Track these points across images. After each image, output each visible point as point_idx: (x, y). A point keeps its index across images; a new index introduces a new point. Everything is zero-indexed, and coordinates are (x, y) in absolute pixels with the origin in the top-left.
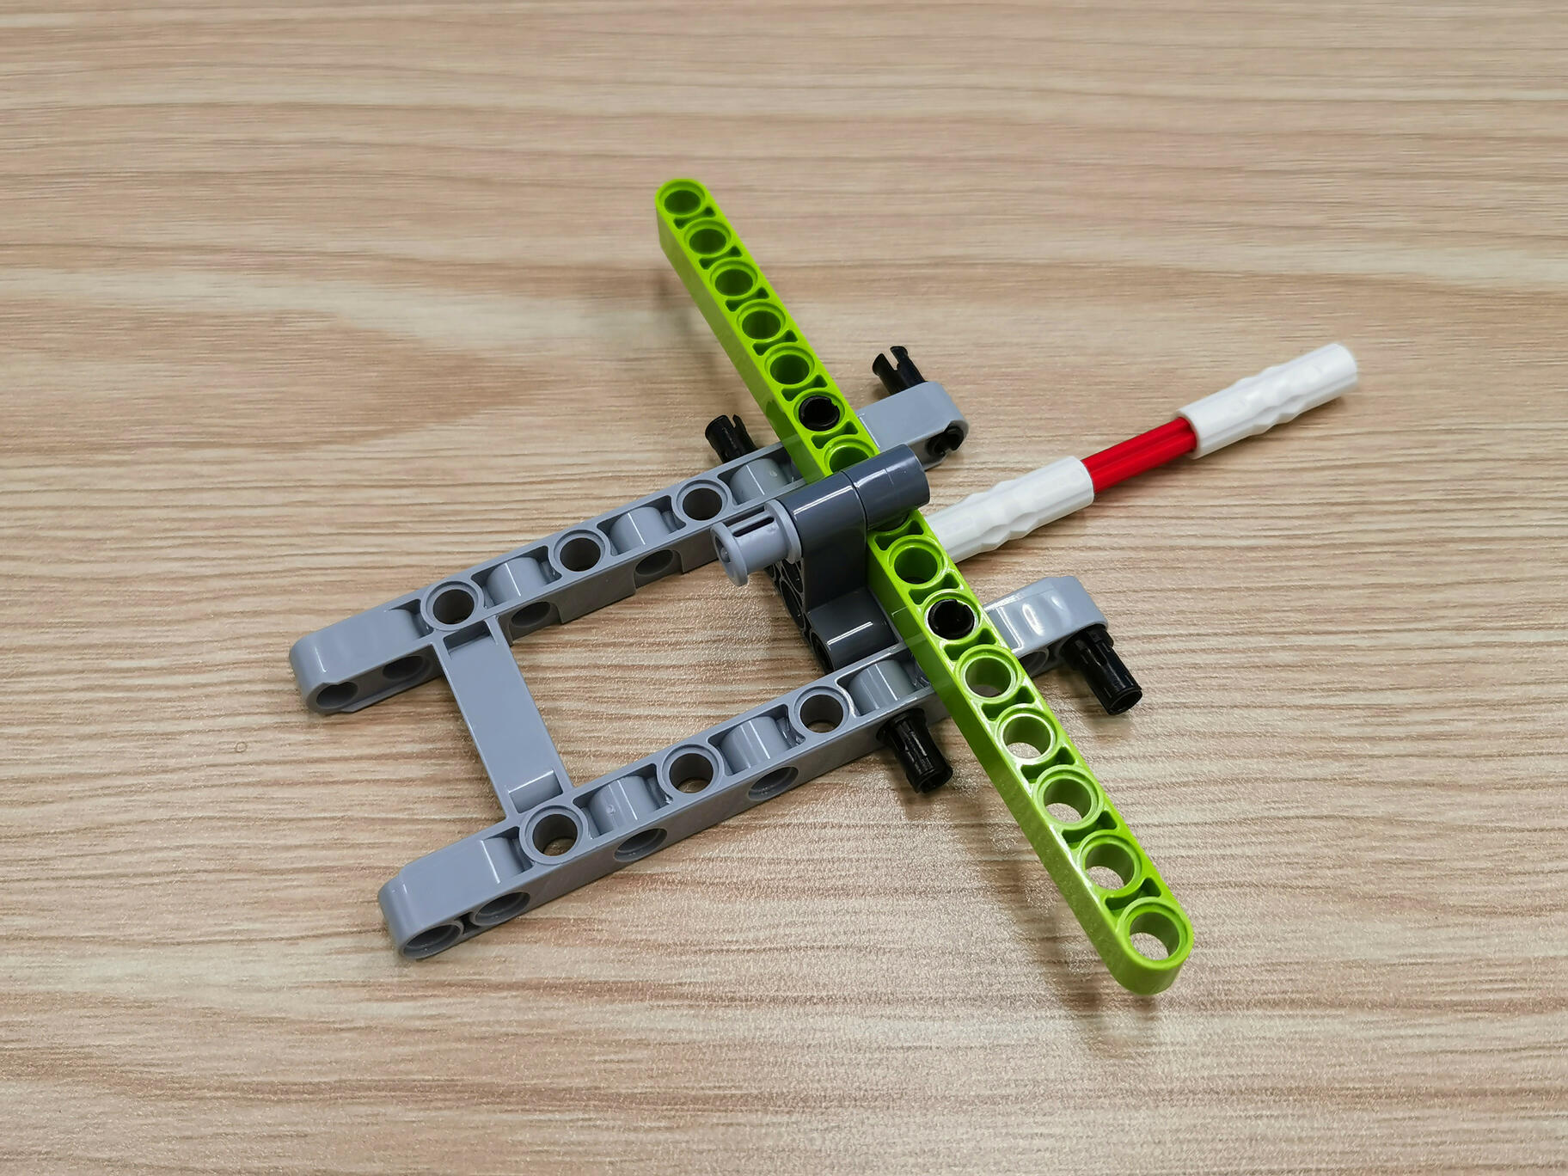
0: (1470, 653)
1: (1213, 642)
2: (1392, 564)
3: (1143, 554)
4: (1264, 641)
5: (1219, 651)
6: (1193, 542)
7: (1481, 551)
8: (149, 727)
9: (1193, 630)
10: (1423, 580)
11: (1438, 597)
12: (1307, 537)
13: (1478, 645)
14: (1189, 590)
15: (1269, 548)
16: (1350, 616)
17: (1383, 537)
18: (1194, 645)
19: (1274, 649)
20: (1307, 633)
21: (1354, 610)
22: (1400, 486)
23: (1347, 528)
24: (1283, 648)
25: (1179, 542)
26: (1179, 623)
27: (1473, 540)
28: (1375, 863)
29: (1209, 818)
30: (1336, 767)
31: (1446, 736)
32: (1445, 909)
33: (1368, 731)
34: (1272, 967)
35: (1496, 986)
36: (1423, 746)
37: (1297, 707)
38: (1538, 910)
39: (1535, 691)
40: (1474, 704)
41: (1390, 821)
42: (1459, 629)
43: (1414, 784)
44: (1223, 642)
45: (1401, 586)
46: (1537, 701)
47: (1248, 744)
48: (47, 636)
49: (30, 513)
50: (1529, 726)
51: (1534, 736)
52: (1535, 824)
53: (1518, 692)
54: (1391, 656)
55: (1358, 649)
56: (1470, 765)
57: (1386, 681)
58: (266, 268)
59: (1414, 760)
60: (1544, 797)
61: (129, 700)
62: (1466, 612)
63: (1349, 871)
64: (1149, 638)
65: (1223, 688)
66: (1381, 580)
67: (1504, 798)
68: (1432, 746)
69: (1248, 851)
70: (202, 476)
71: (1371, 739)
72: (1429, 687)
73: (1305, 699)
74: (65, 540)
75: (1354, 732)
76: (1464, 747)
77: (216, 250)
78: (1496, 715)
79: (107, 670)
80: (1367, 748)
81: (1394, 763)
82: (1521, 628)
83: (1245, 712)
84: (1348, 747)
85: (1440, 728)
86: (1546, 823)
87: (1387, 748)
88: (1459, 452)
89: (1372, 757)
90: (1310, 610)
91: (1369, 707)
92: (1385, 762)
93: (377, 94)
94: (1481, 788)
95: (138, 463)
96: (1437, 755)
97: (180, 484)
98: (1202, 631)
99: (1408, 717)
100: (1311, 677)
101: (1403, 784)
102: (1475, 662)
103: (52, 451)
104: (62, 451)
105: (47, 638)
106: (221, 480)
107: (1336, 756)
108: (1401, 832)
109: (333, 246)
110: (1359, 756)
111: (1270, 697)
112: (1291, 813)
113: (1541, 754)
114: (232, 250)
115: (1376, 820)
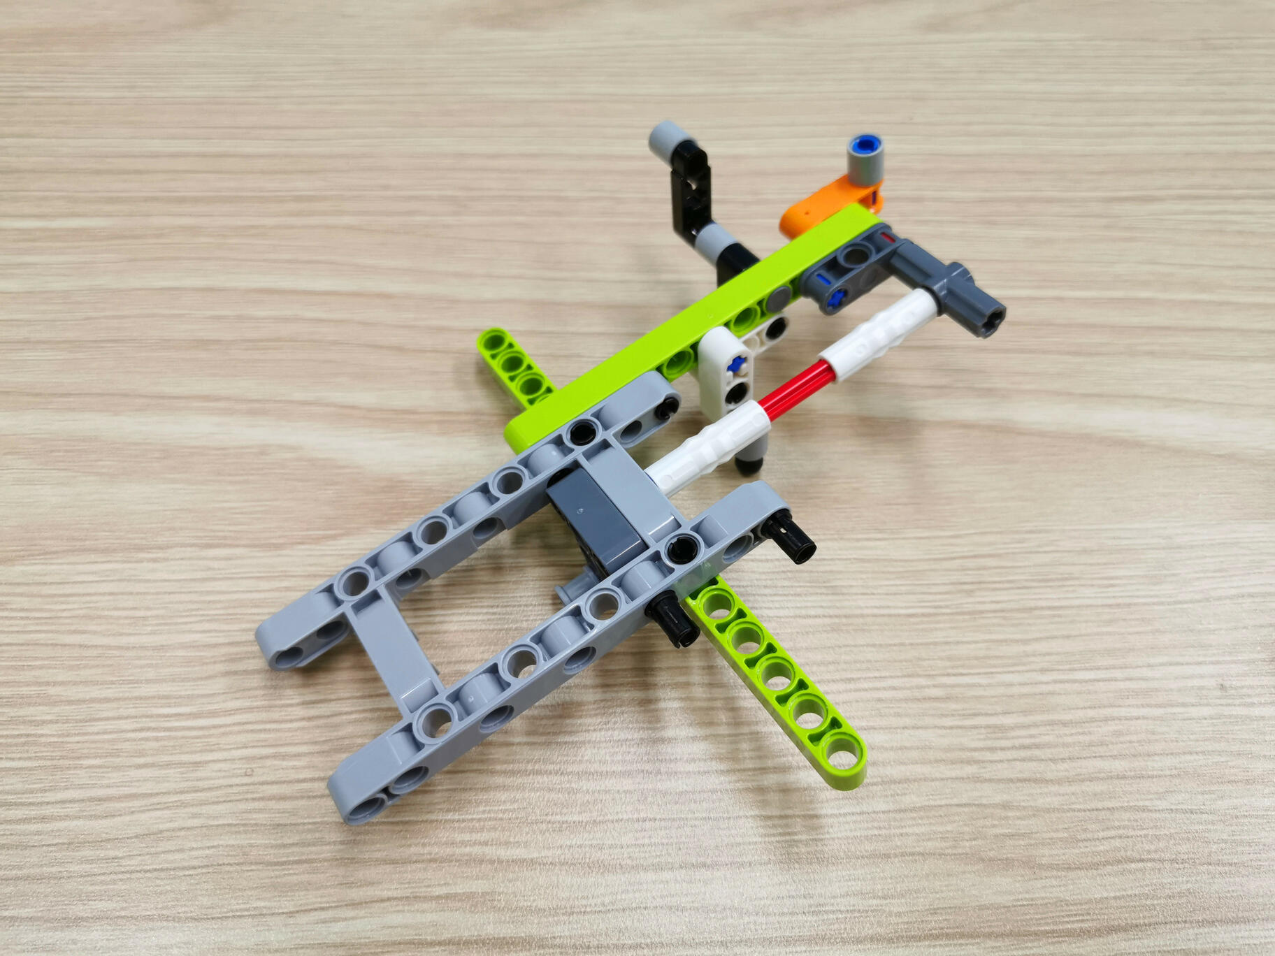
0: (1050, 688)
1: (890, 683)
2: (1000, 625)
3: (844, 620)
4: (922, 681)
5: (894, 688)
6: (876, 611)
7: (1054, 616)
8: (185, 758)
9: (877, 674)
10: (1018, 637)
11: (1029, 648)
12: (947, 607)
13: (1055, 682)
14: (874, 645)
15: (924, 615)
16: (975, 662)
17: (994, 607)
18: (878, 684)
19: (928, 687)
20: (948, 675)
21: (977, 658)
22: (1003, 571)
23: (971, 600)
24: (935, 686)
25: (866, 611)
26: (868, 669)
27: (1049, 608)
28: (996, 836)
29: (891, 807)
30: (970, 770)
31: (1037, 746)
32: (1040, 866)
33: (989, 743)
34: (934, 912)
35: (1072, 919)
36: (1023, 754)
37: (945, 728)
38: (1095, 866)
39: (1091, 713)
40: (1052, 723)
41: (1006, 806)
42: (1043, 671)
43: (1019, 780)
44: (896, 682)
45: (1006, 641)
46: (1092, 720)
47: (914, 754)
48: (110, 691)
49: (94, 598)
50: (1086, 738)
51: (1091, 745)
52: (1093, 805)
53: (1080, 714)
54: (1001, 690)
55: (980, 685)
56: (1053, 766)
57: (999, 709)
58: (252, 413)
59: (1018, 763)
60: (1098, 787)
61: (169, 738)
62: (1047, 658)
63: (980, 842)
64: (850, 680)
65: (898, 715)
66: (994, 637)
67: (1073, 788)
68: (1028, 753)
69: (916, 830)
70: (214, 569)
71: (992, 749)
72: (1025, 712)
73: (948, 722)
74: (119, 618)
75: (980, 744)
76: (1047, 753)
77: (218, 399)
78: (1067, 731)
79: (151, 716)
80: (988, 756)
81: (1005, 765)
82: (1080, 669)
83: (912, 732)
84: (976, 755)
85: (1033, 741)
86: (1100, 806)
87: (1000, 755)
88: (1039, 546)
89: (991, 762)
90: (949, 658)
91: (988, 727)
92: (999, 766)
93: (324, 283)
94: (1059, 782)
95: (166, 559)
96: (1031, 759)
97: (199, 575)
98: (883, 675)
99: (1013, 734)
100: (953, 706)
101: (1011, 780)
102: (1052, 693)
103: (106, 551)
104: (114, 551)
105: (109, 693)
106: (228, 571)
107: (969, 762)
108: (1010, 814)
109: (298, 396)
110: (983, 762)
111: (928, 721)
112: (943, 802)
113: (1095, 757)
114: (228, 399)
115: (995, 806)
